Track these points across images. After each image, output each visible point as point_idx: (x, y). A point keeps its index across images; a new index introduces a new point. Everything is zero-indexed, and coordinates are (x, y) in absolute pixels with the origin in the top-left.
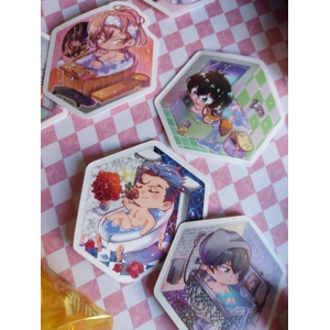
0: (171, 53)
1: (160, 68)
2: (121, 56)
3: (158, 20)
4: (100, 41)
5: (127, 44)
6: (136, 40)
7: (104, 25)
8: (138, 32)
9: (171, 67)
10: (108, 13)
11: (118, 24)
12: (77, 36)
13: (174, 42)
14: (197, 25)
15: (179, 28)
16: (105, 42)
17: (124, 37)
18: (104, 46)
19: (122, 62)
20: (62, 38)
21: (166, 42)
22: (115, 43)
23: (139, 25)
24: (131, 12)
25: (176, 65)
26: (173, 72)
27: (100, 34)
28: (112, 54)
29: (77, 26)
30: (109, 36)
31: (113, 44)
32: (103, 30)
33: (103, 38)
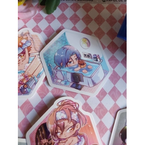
0: (103, 120)
1: (100, 132)
2: (75, 139)
3: (86, 100)
4: (59, 134)
5: (76, 129)
6: (79, 122)
7: (57, 121)
8: (79, 116)
9: (106, 130)
10: (56, 111)
11: (65, 116)
12: (43, 135)
13: (101, 111)
14: (110, 93)
15: (100, 101)
16: (62, 133)
17: (72, 124)
18: (63, 137)
19: (78, 143)
20: (34, 139)
21: (96, 114)
22: (68, 131)
23: (77, 110)
24: (68, 103)
25: (109, 126)
26: (108, 132)
27: (56, 129)
28: (70, 140)
29: (40, 127)
30: (63, 128)
31: (67, 133)
32: (57, 125)
33: (59, 131)
